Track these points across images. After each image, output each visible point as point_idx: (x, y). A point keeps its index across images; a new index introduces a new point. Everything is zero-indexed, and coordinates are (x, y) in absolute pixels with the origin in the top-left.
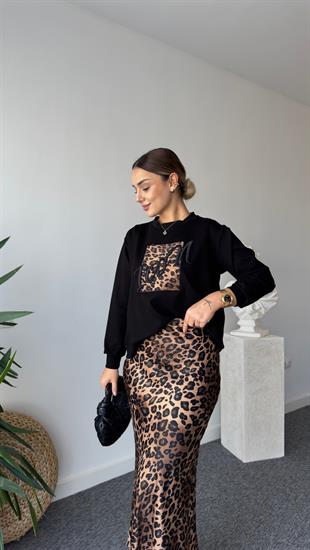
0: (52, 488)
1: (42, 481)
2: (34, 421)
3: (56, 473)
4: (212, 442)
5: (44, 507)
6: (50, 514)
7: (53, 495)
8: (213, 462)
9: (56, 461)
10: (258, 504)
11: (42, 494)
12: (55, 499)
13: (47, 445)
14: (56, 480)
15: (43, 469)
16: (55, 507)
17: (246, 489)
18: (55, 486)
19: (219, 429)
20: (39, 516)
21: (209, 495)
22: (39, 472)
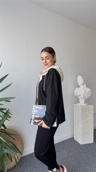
0: (22, 152)
1: (18, 150)
2: (16, 132)
3: (23, 148)
4: (71, 138)
5: (19, 158)
6: (21, 161)
7: (22, 154)
8: (72, 144)
9: (23, 144)
10: (85, 157)
11: (18, 154)
12: (22, 156)
13: (20, 139)
14: (23, 150)
15: (19, 146)
16: (22, 159)
17: (82, 153)
18: (23, 152)
19: (73, 134)
20: (18, 161)
21: (70, 154)
22: (17, 147)
